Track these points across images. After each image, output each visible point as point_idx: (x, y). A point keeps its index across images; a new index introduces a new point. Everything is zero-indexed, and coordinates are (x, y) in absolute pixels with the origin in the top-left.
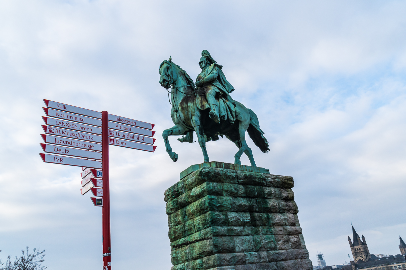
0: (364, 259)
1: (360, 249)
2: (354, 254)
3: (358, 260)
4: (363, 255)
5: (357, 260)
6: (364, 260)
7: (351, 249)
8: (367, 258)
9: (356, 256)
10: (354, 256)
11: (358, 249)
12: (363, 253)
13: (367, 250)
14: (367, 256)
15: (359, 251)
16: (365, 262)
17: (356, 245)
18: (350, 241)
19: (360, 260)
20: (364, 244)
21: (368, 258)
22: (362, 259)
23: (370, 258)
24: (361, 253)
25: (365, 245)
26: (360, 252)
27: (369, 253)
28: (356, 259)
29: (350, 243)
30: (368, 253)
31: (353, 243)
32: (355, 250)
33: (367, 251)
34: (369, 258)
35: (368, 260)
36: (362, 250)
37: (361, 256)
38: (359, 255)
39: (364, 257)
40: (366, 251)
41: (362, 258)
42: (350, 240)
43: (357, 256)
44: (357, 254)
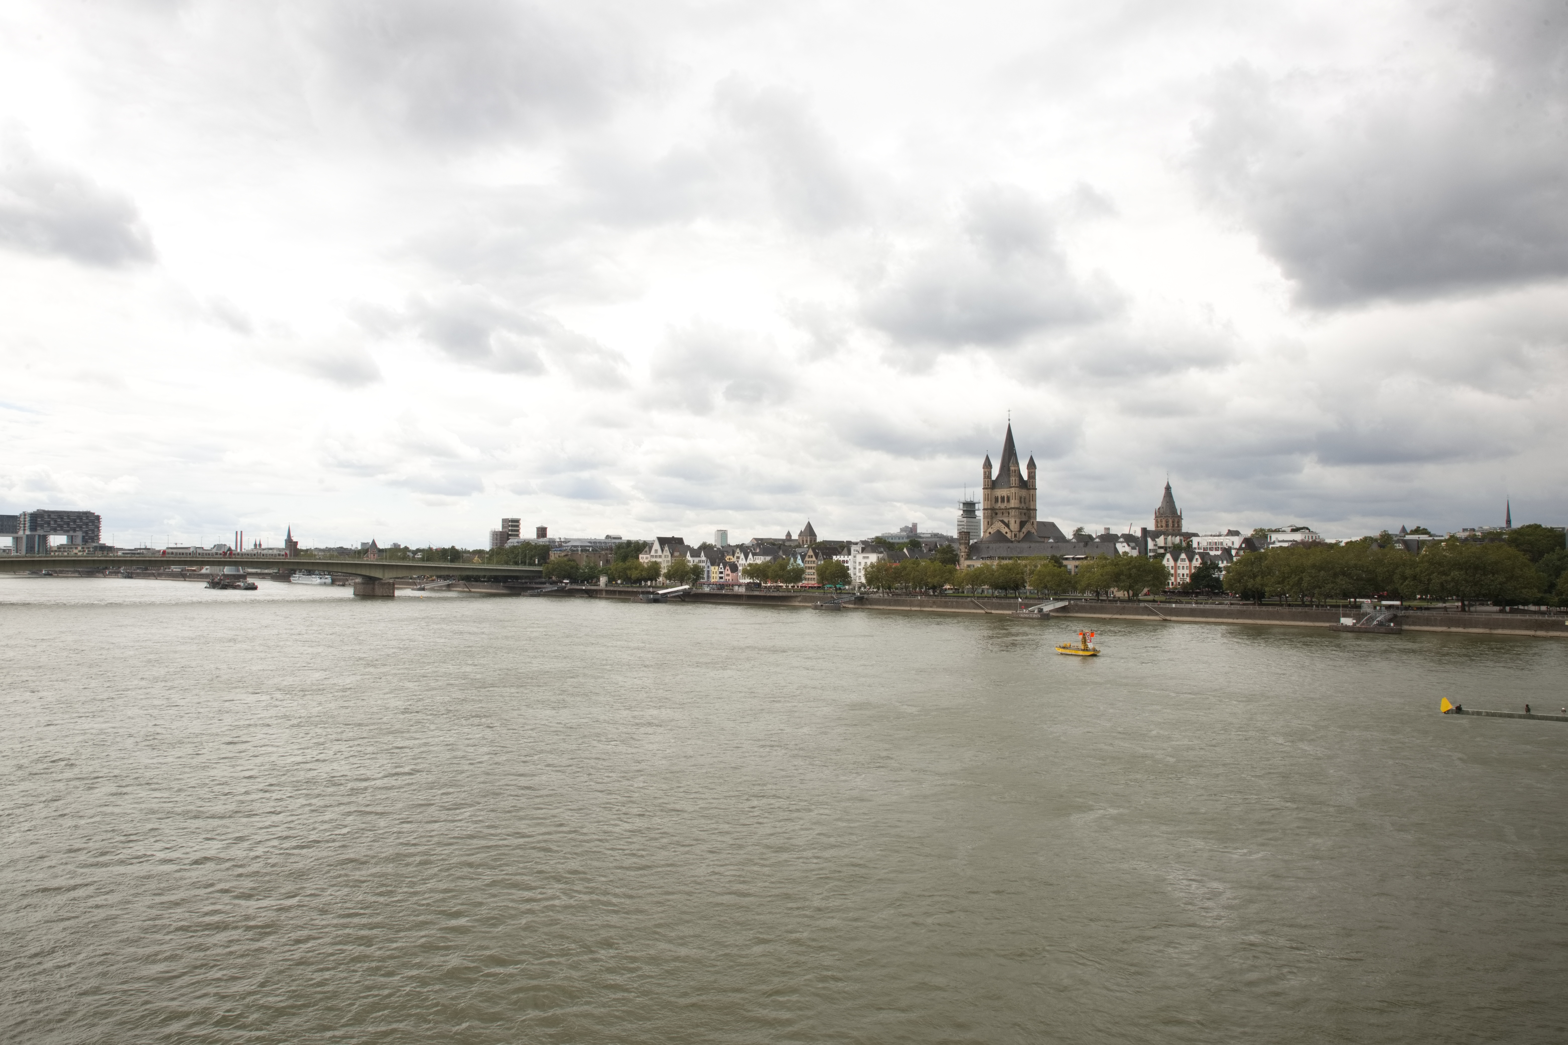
0: (1012, 531)
1: (1008, 501)
2: (990, 511)
3: (992, 533)
4: (1012, 521)
5: (990, 533)
6: (1009, 536)
7: (985, 495)
8: (1020, 531)
9: (992, 518)
10: (987, 517)
11: (1003, 498)
12: (1012, 512)
13: (1032, 507)
14: (1022, 524)
15: (1003, 506)
16: (1012, 542)
17: (1002, 488)
18: (986, 470)
19: (999, 532)
20: (1028, 486)
21: (1024, 530)
22: (1004, 530)
23: (1033, 531)
24: (1009, 514)
25: (1030, 489)
26: (1006, 509)
27: (1035, 517)
28: (990, 530)
29: (987, 475)
30: (1032, 515)
31: (994, 477)
32: (994, 500)
33: (1029, 509)
34: (1029, 533)
35: (1022, 535)
36: (1014, 503)
37: (1006, 520)
38: (1001, 519)
39: (1014, 526)
40: (1027, 511)
41: (1007, 530)
42: (987, 468)
43: (994, 520)
44: (996, 514)
